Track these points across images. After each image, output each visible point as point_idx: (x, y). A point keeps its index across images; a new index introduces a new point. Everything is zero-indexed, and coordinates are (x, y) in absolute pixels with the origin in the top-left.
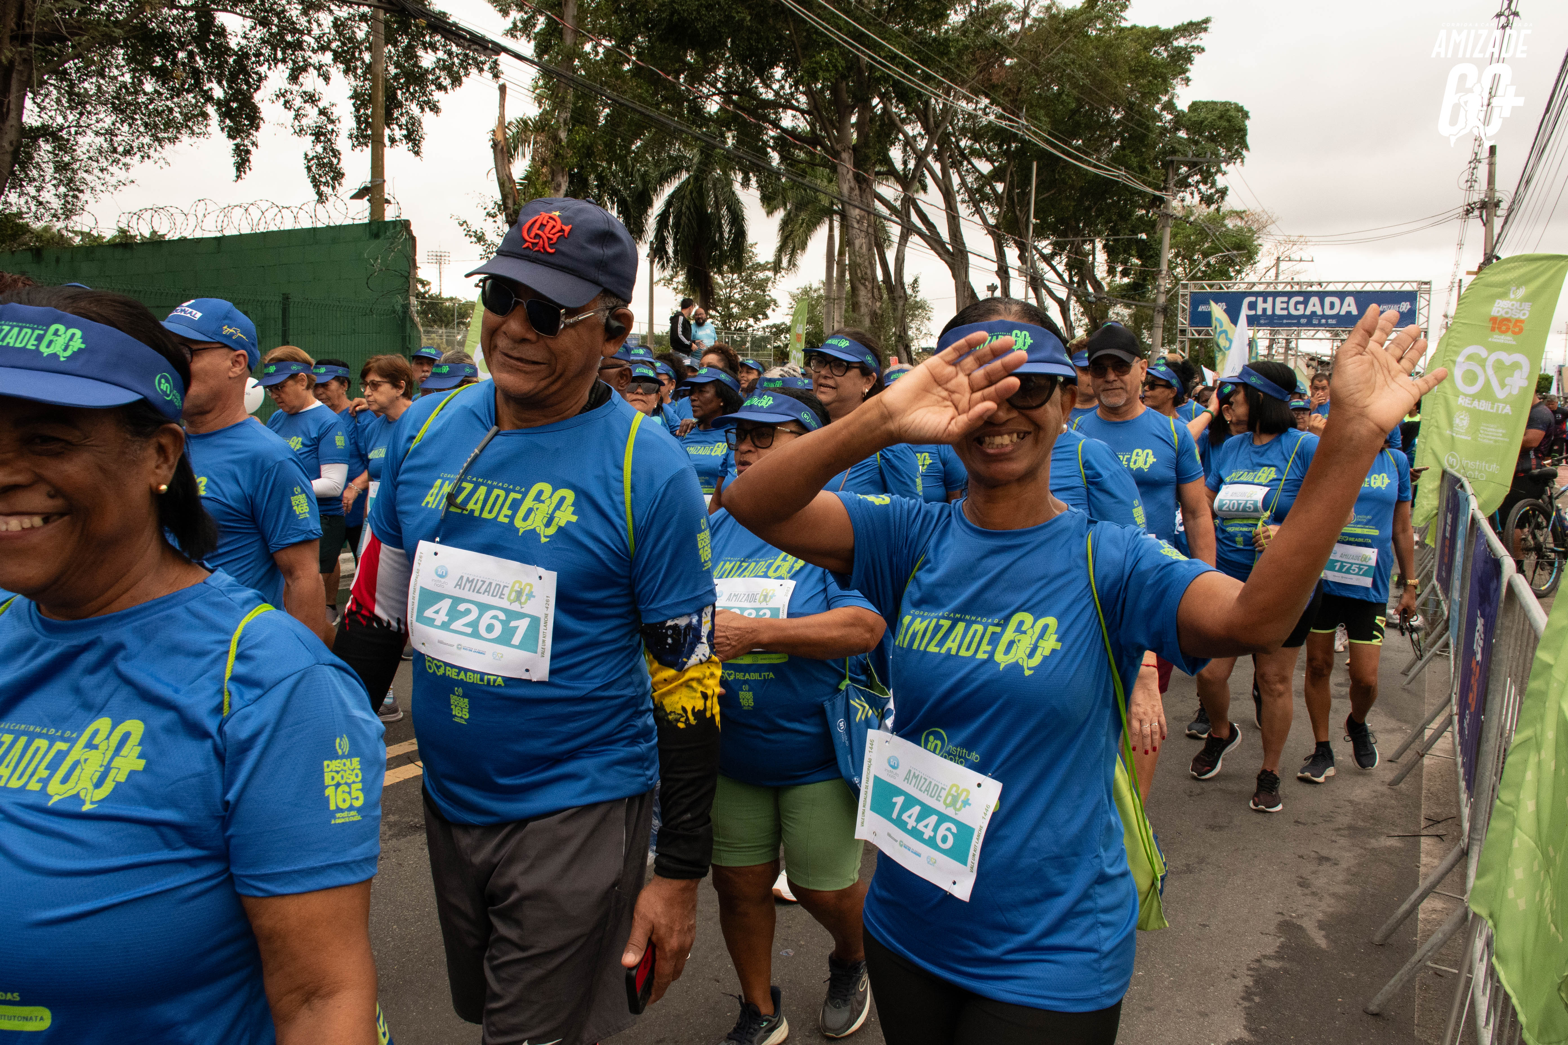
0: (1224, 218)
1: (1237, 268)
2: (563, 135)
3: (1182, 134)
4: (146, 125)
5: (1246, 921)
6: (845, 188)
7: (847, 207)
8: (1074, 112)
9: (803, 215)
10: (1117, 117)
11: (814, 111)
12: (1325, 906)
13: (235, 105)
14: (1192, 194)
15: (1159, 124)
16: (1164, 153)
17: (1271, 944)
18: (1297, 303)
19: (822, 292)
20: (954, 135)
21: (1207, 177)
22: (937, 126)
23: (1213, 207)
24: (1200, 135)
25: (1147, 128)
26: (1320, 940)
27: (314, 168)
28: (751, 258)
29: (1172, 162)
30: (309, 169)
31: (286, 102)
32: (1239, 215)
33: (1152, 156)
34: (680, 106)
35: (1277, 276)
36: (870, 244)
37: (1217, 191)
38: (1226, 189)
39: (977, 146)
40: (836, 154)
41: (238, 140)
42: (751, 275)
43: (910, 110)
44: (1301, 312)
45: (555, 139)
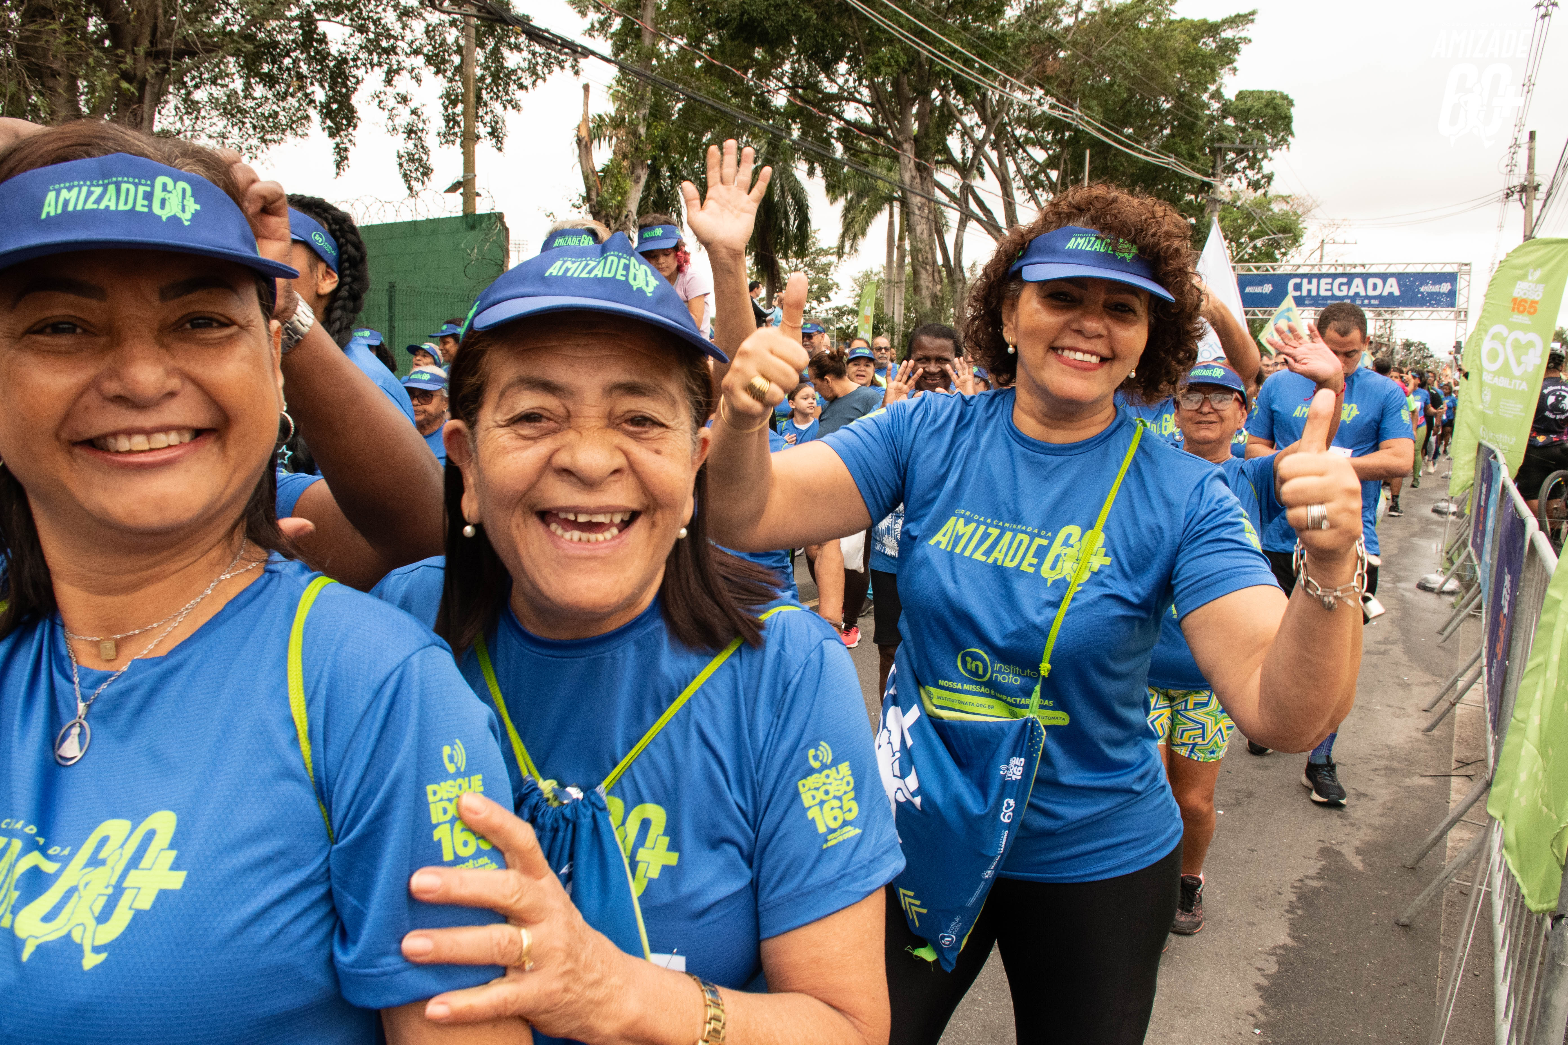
0: (1270, 202)
1: (1283, 250)
2: (642, 130)
3: (1230, 122)
4: (255, 127)
5: (1291, 847)
6: (907, 177)
7: (909, 194)
8: (1126, 102)
9: (865, 202)
10: (1166, 106)
11: (877, 104)
12: (1362, 836)
13: (335, 106)
14: (1240, 179)
15: (1207, 112)
16: (1212, 140)
17: (1313, 867)
18: (1341, 284)
19: (882, 275)
20: (1010, 124)
21: (1253, 163)
22: (994, 116)
23: (1261, 192)
24: (1247, 123)
25: (1197, 117)
26: (1357, 864)
27: (405, 164)
28: (814, 244)
29: (1220, 149)
30: (401, 165)
31: (381, 102)
32: (1285, 199)
33: (1201, 142)
34: (749, 100)
35: (1321, 258)
36: (930, 230)
37: (1263, 177)
38: (1272, 174)
39: (1031, 135)
40: (898, 145)
41: (338, 139)
42: (814, 259)
43: (968, 101)
44: (1344, 293)
45: (635, 134)
